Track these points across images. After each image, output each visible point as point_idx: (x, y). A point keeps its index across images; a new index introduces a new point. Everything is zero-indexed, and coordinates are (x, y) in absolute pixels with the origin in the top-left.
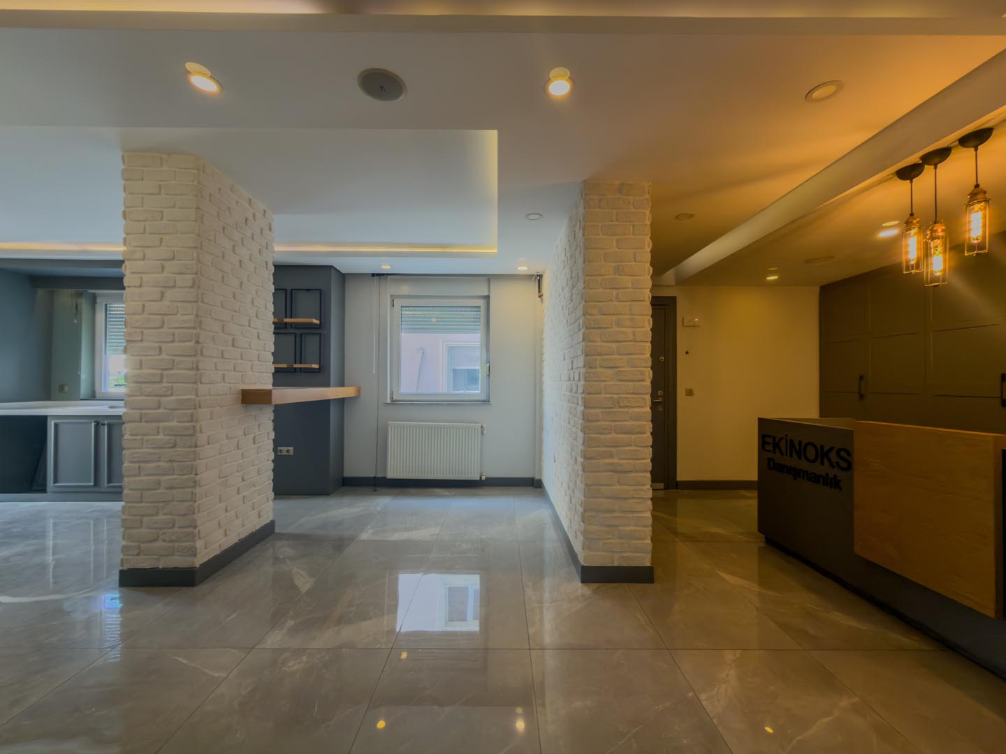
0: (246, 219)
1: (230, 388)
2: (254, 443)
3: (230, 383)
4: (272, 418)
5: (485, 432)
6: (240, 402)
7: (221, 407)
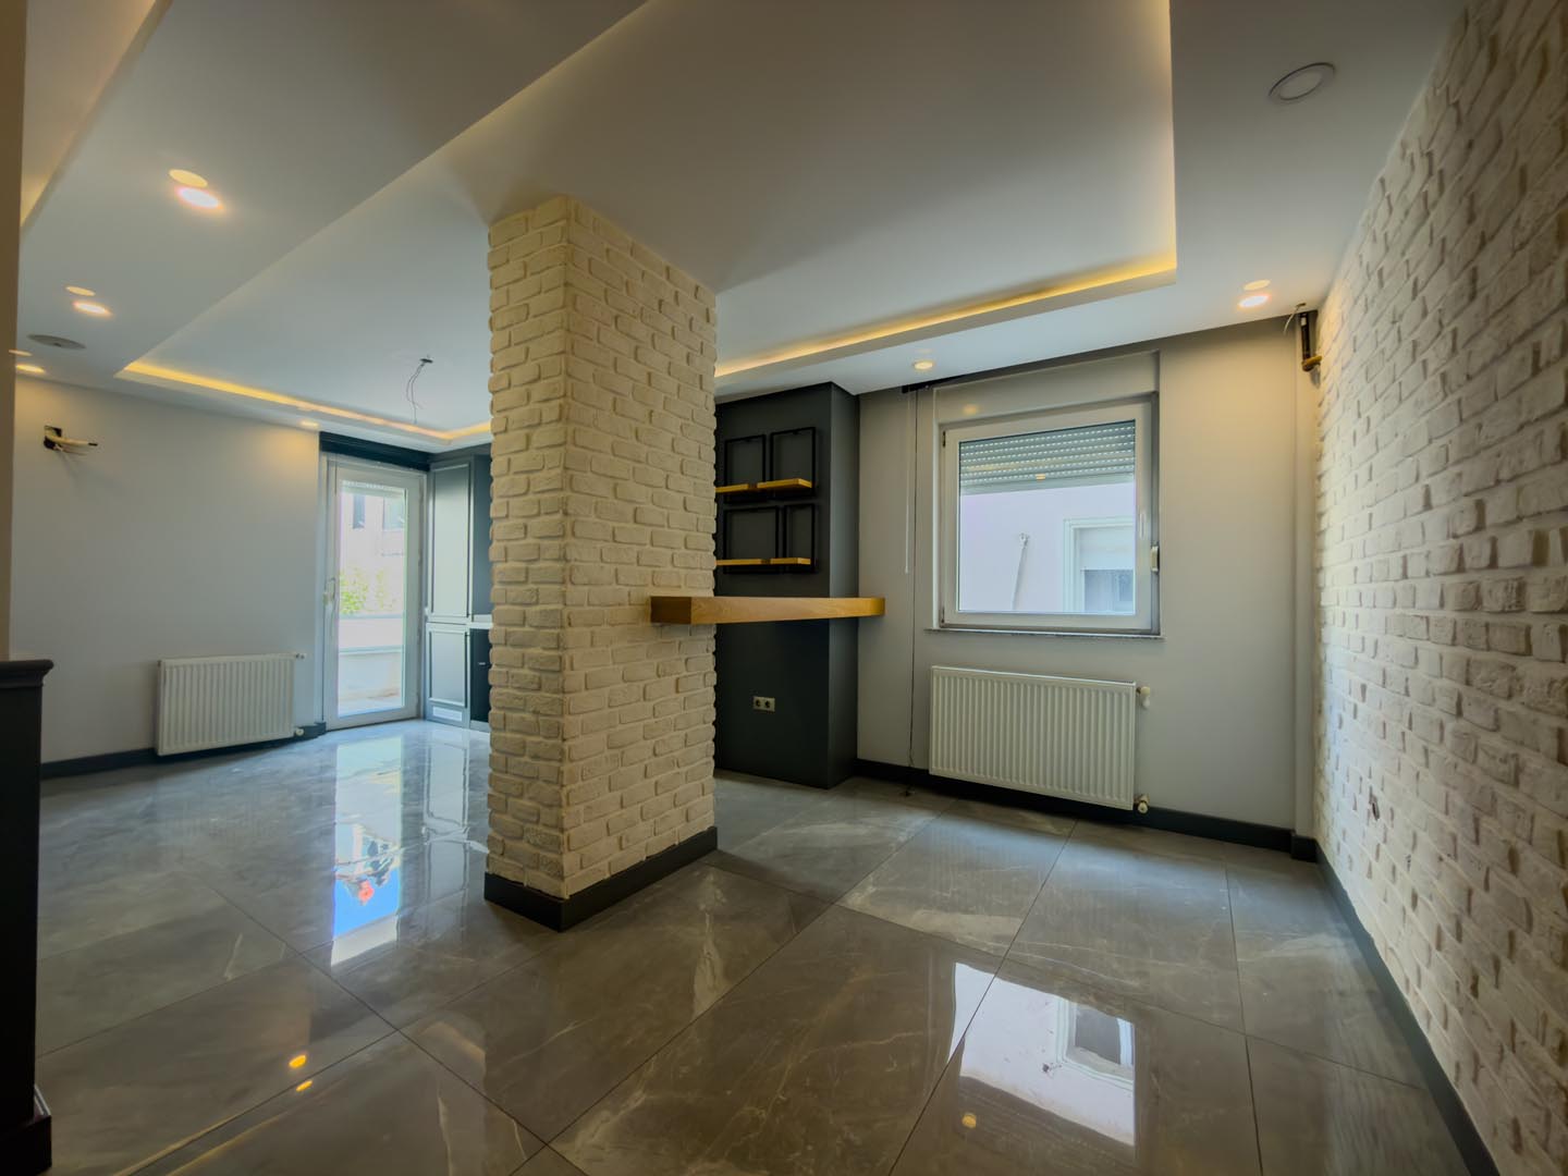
0: (661, 302)
1: (629, 595)
2: (677, 692)
3: (627, 585)
4: (713, 648)
5: (1147, 703)
6: (649, 619)
7: (613, 625)
